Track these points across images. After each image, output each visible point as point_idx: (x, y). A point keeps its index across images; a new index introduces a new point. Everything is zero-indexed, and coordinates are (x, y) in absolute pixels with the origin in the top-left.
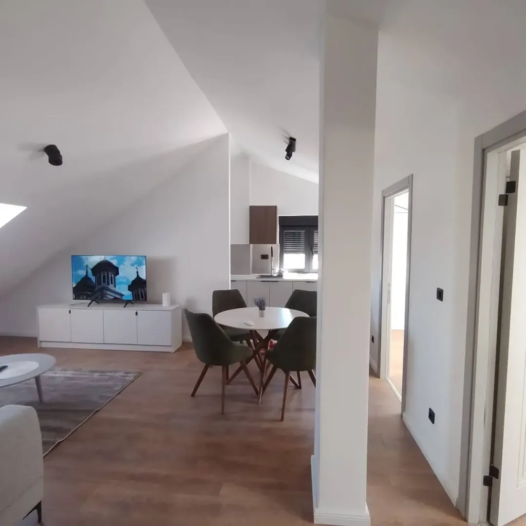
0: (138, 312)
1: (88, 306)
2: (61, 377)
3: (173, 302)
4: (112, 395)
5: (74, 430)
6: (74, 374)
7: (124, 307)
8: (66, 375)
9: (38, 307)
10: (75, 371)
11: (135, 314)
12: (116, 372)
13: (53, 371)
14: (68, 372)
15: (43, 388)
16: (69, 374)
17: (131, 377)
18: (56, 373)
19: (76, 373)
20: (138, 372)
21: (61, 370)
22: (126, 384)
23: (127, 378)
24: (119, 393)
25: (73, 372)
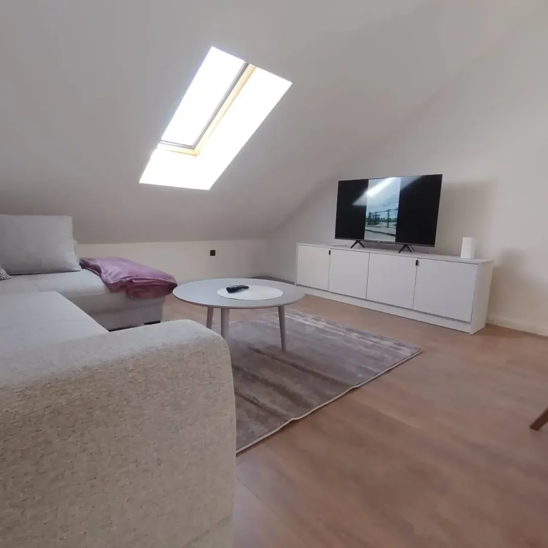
0: (419, 260)
1: (352, 247)
2: (310, 326)
3: (477, 254)
4: (379, 371)
5: (317, 408)
6: (325, 326)
7: (399, 252)
8: (316, 325)
9: (297, 244)
10: (329, 324)
11: (415, 262)
12: (382, 338)
13: (305, 318)
14: (320, 323)
15: (287, 332)
16: (321, 325)
17: (406, 352)
18: (306, 320)
19: (330, 326)
20: (416, 348)
21: (313, 319)
22: (398, 360)
23: (399, 351)
24: (388, 371)
25: (326, 324)
